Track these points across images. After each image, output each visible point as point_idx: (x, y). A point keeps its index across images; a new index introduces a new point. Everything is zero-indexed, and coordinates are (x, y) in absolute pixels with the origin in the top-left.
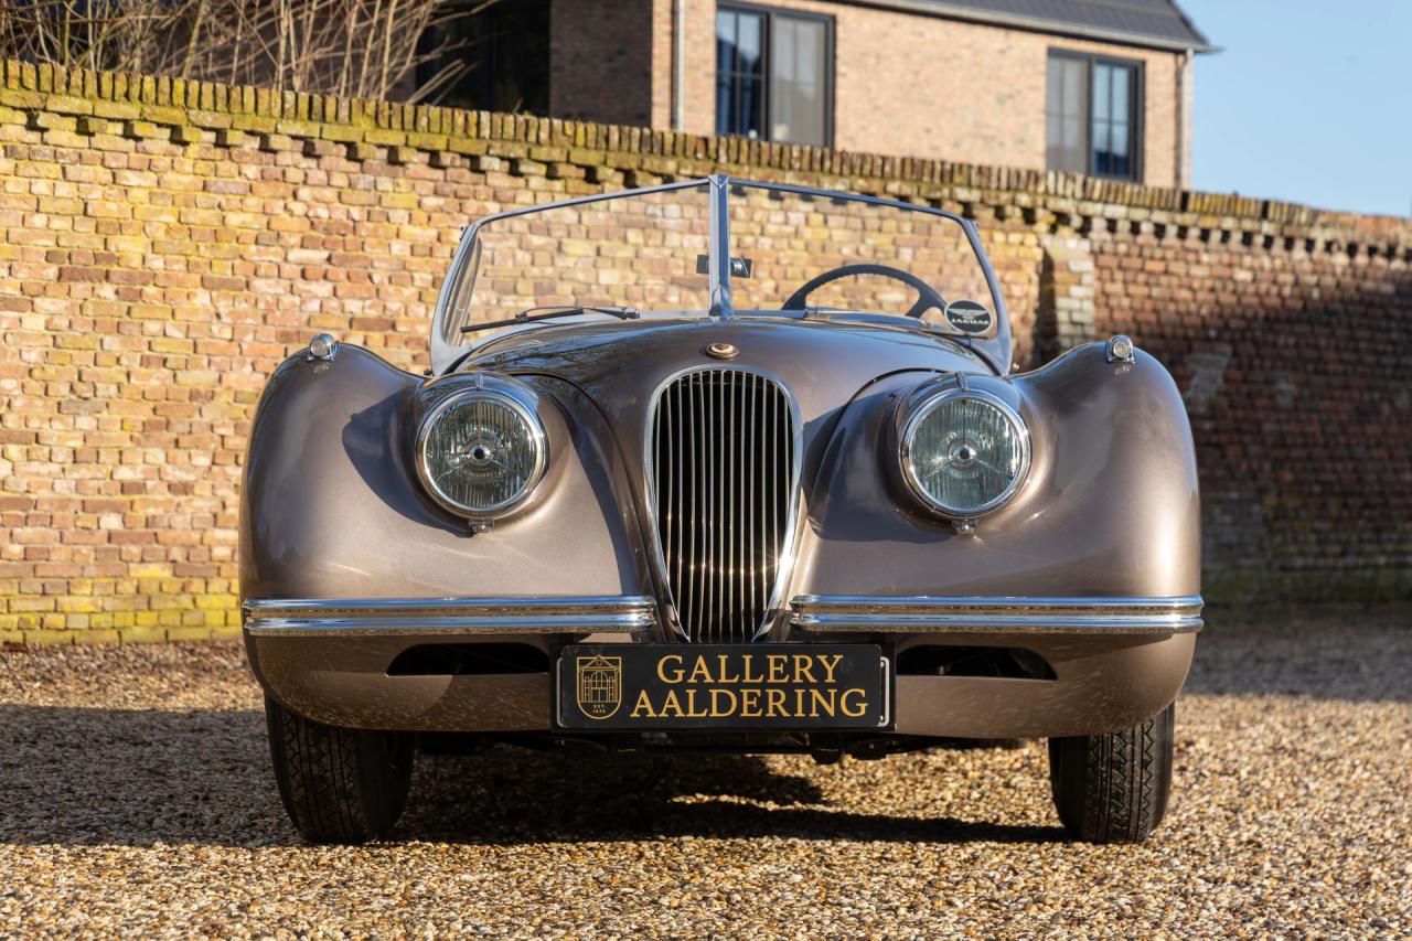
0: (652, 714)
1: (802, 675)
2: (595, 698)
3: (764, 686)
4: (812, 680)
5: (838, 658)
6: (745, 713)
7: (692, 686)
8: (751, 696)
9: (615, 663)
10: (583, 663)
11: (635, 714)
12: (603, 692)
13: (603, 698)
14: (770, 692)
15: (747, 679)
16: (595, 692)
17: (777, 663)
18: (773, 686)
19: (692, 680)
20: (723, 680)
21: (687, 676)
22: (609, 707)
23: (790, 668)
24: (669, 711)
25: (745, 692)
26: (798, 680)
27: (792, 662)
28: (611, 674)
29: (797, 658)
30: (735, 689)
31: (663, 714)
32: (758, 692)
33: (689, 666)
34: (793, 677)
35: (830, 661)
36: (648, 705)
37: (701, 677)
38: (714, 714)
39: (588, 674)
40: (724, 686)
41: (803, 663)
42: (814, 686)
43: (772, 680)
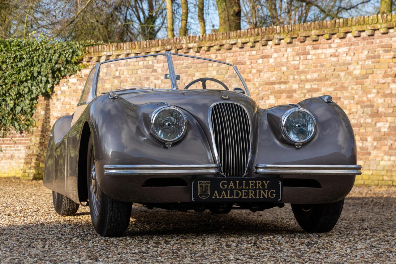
0: (218, 197)
1: (259, 186)
2: (203, 193)
3: (249, 189)
4: (261, 188)
5: (268, 182)
6: (243, 197)
7: (229, 189)
8: (245, 192)
9: (208, 183)
10: (200, 183)
11: (214, 197)
12: (205, 191)
13: (205, 193)
14: (250, 191)
15: (244, 188)
16: (203, 191)
17: (252, 183)
18: (251, 189)
19: (229, 188)
20: (237, 188)
21: (228, 187)
22: (207, 195)
23: (255, 184)
24: (223, 196)
25: (243, 191)
26: (257, 188)
27: (256, 183)
28: (207, 186)
29: (257, 182)
30: (241, 190)
31: (221, 197)
32: (247, 191)
33: (228, 184)
34: (256, 187)
35: (266, 182)
36: (217, 195)
37: (231, 187)
38: (235, 197)
39: (201, 186)
40: (238, 189)
41: (259, 183)
42: (262, 189)
43: (251, 188)
